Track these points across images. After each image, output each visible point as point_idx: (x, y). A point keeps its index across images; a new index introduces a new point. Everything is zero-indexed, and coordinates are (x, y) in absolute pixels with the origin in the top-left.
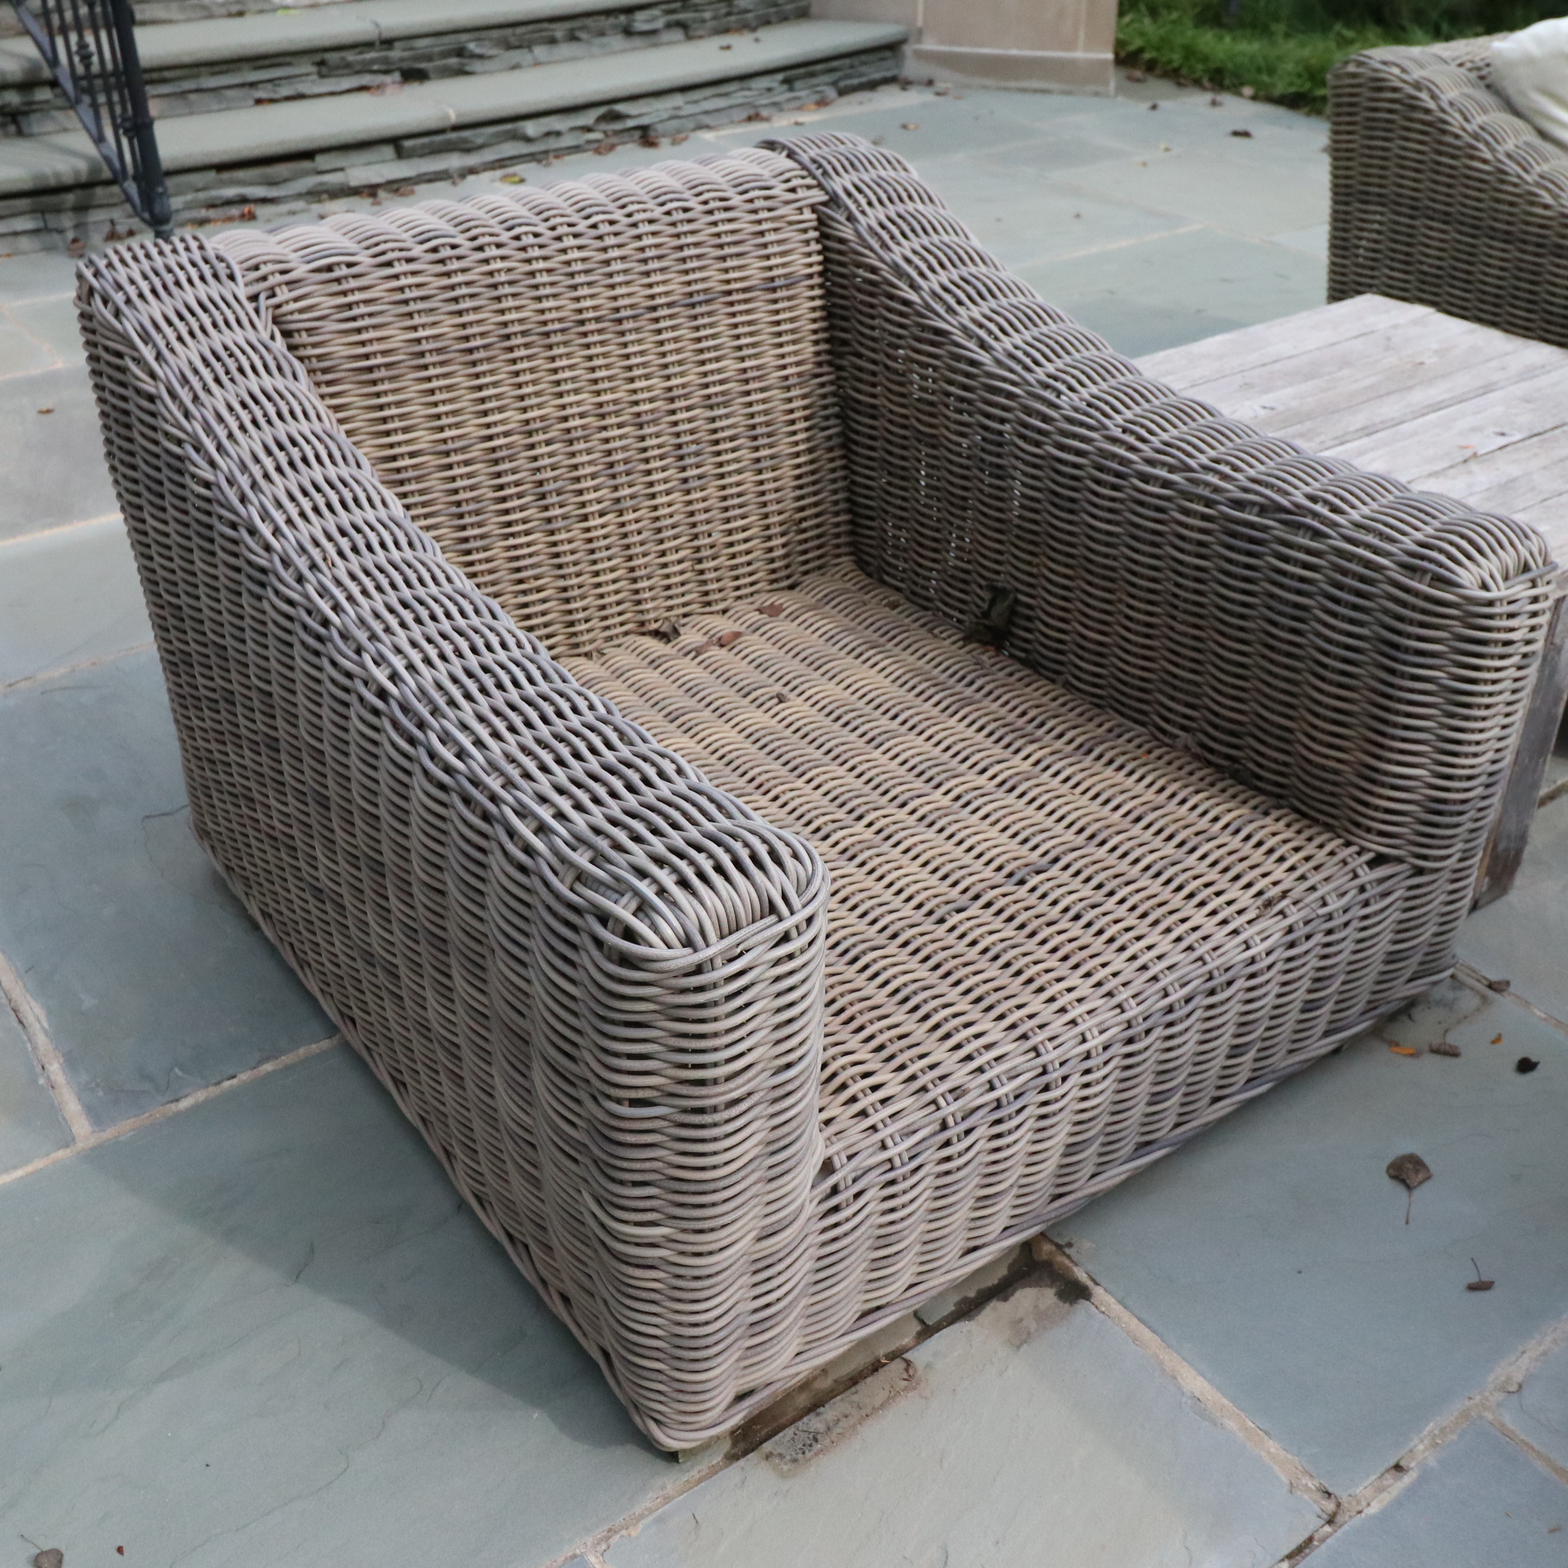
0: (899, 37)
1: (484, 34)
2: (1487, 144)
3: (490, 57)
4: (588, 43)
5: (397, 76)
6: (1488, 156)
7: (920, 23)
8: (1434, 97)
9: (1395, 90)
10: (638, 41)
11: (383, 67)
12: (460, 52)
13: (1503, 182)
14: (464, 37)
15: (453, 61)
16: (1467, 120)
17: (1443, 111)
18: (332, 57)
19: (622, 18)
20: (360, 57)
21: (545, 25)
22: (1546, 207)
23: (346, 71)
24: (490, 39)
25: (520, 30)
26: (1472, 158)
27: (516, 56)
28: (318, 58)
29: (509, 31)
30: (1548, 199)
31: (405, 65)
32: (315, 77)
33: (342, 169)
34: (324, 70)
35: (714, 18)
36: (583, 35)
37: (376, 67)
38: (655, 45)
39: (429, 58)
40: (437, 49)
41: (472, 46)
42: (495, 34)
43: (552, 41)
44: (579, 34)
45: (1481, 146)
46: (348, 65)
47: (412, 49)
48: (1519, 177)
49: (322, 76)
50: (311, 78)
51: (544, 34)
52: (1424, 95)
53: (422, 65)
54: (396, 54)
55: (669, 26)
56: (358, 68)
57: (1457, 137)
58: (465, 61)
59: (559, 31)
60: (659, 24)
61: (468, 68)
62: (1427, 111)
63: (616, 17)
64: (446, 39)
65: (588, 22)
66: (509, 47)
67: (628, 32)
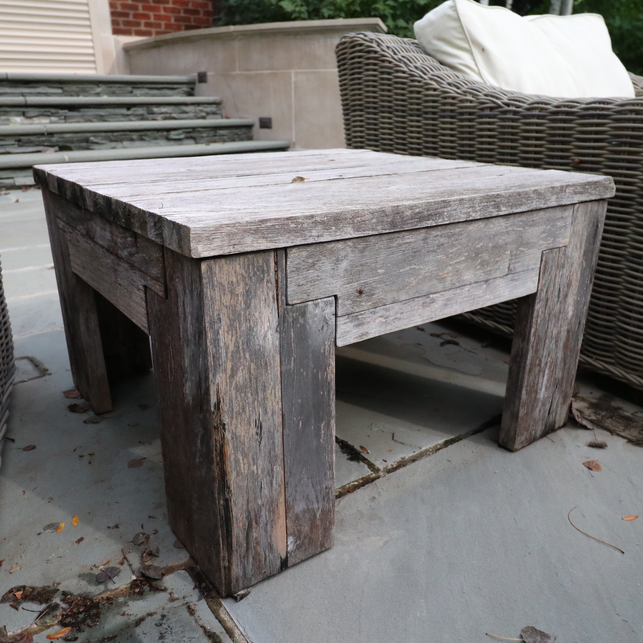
0: (285, 146)
1: (97, 134)
2: (405, 63)
3: (102, 144)
4: (149, 141)
5: (57, 148)
6: (405, 69)
7: (294, 140)
8: (379, 45)
9: (361, 45)
10: (172, 143)
11: (49, 144)
12: (87, 140)
13: (413, 81)
14: (88, 135)
15: (84, 144)
16: (395, 54)
17: (383, 51)
18: (23, 138)
19: (165, 133)
20: (37, 139)
21: (127, 133)
22: (435, 90)
23: (31, 144)
24: (101, 136)
25: (115, 134)
26: (397, 71)
27: (114, 144)
28: (18, 138)
29: (110, 134)
30: (436, 86)
31: (61, 144)
32: (16, 146)
33: (12, 178)
34: (20, 143)
35: (207, 137)
36: (147, 138)
37: (46, 144)
38: (181, 145)
39: (72, 142)
40: (75, 139)
41: (92, 138)
42: (103, 134)
43: (132, 140)
44: (144, 138)
45: (402, 65)
46: (32, 142)
47: (63, 138)
48: (421, 77)
49: (20, 146)
50: (15, 146)
51: (127, 137)
52: (374, 45)
53: (68, 144)
54: (55, 139)
55: (187, 138)
56: (37, 143)
57: (390, 62)
58: (90, 144)
59: (135, 136)
60: (182, 136)
61: (92, 147)
62: (376, 52)
63: (162, 132)
64: (79, 135)
65: (149, 133)
66: (111, 141)
67: (168, 139)
